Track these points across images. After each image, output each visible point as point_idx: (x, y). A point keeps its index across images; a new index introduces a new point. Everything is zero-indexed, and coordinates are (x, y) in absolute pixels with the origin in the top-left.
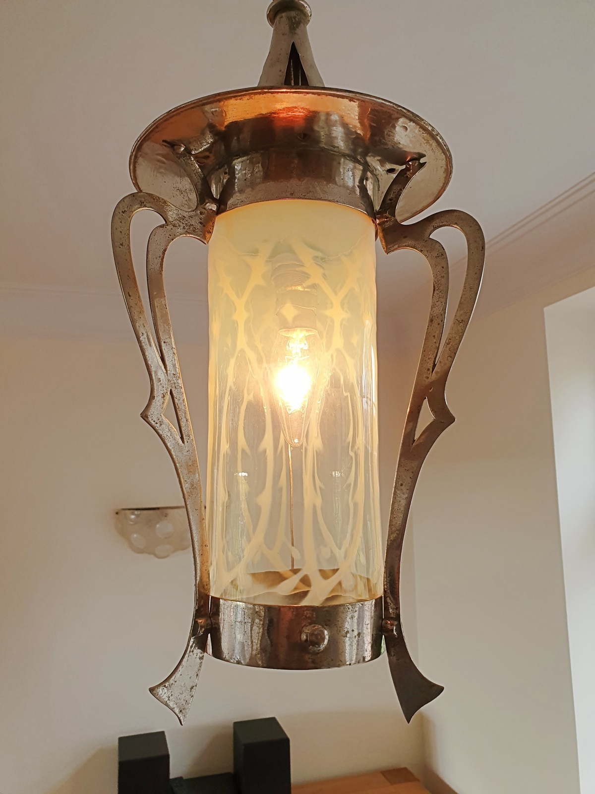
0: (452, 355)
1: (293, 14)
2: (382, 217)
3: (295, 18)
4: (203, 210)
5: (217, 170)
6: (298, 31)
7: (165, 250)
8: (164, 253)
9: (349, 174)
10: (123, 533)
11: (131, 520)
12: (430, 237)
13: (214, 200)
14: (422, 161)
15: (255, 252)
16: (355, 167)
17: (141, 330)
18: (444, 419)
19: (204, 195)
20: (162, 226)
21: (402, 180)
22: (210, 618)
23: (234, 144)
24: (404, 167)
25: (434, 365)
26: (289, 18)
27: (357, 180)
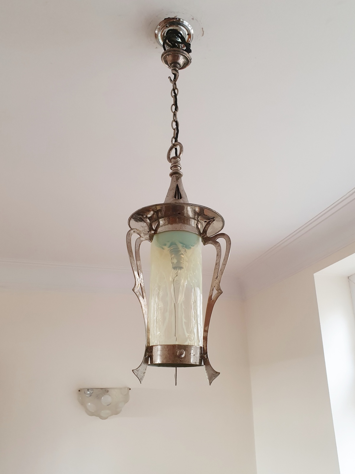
0: (222, 274)
1: (177, 175)
2: (203, 235)
3: (178, 177)
4: (150, 233)
5: (155, 221)
6: (179, 180)
7: (140, 244)
8: (140, 245)
9: (193, 223)
10: (83, 404)
11: (87, 394)
12: (217, 241)
13: (154, 230)
14: (214, 219)
15: (165, 245)
16: (195, 221)
17: (133, 266)
18: (220, 292)
19: (151, 229)
20: (139, 238)
21: (208, 224)
22: (150, 353)
23: (160, 214)
24: (209, 221)
25: (217, 277)
26: (176, 177)
27: (195, 224)
